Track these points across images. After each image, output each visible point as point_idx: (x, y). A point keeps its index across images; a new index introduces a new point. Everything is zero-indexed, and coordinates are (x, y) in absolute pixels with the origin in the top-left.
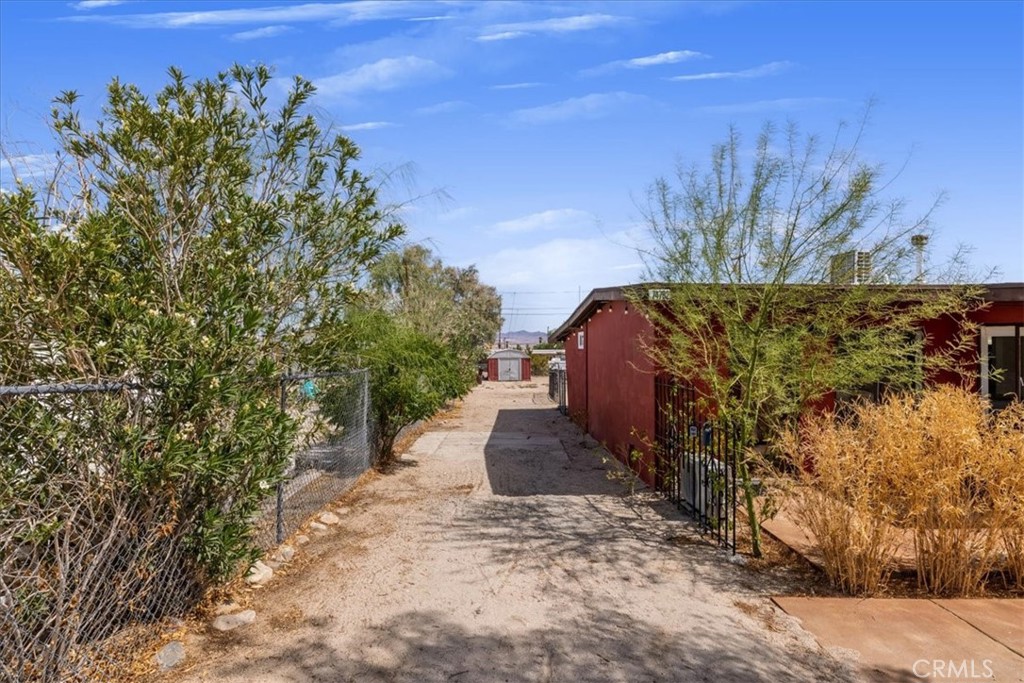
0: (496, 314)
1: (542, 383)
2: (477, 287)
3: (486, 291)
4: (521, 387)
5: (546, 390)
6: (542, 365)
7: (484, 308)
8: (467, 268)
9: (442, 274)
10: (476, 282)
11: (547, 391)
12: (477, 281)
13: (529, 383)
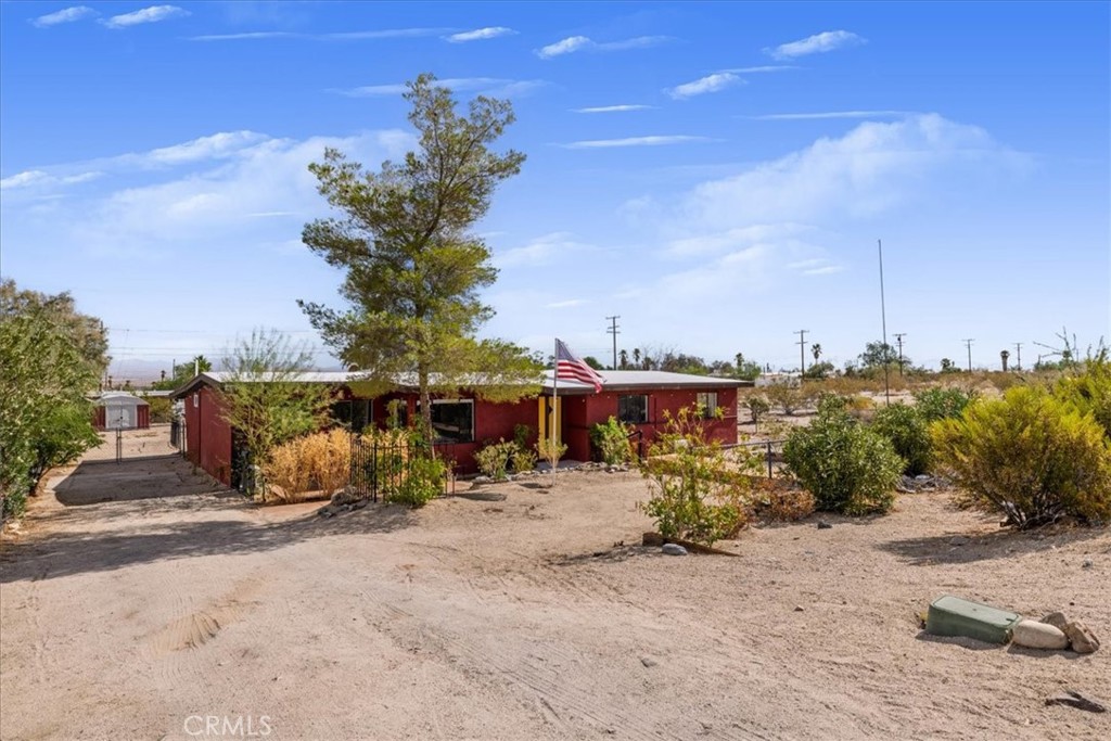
0: (101, 352)
1: (162, 432)
2: (71, 317)
3: (85, 323)
4: (137, 437)
5: (169, 437)
6: (164, 410)
7: (82, 344)
8: (56, 293)
9: (16, 299)
10: (69, 311)
11: (169, 439)
12: (72, 309)
13: (147, 431)
